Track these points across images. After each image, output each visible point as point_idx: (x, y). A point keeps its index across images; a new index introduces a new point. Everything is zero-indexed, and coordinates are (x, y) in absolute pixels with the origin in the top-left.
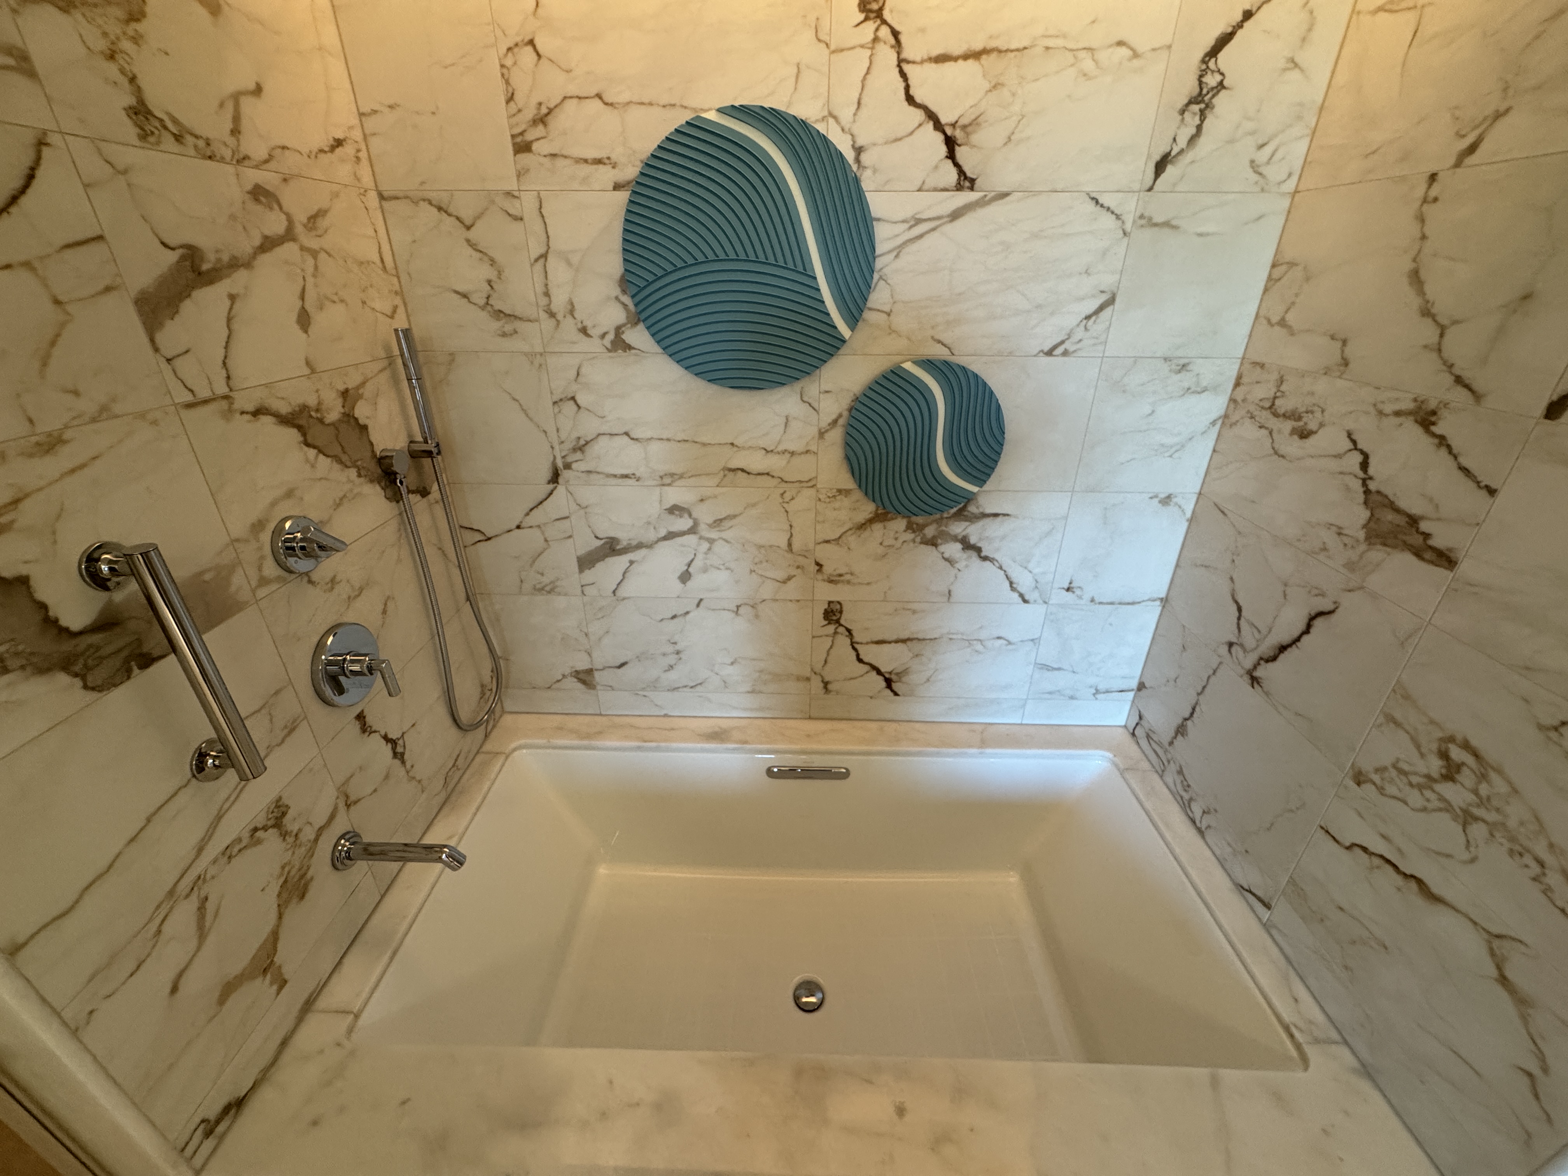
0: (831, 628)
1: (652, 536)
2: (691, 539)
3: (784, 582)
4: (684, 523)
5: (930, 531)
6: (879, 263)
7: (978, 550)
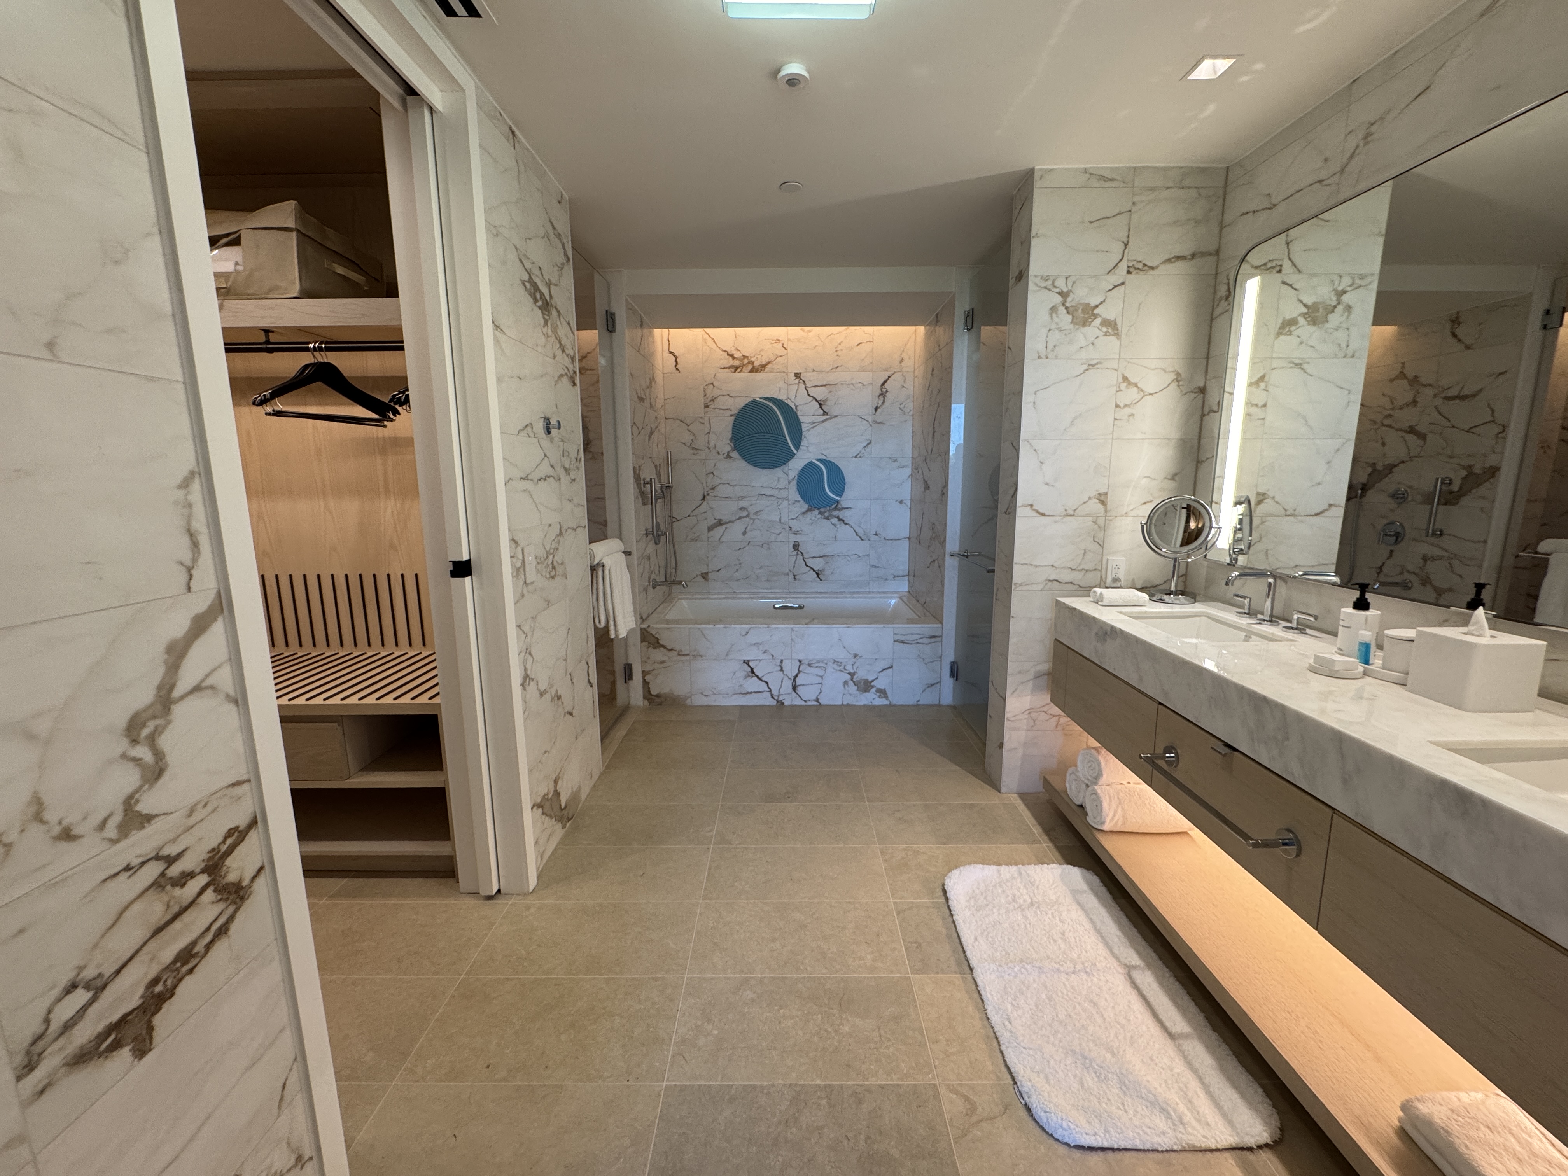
0: (795, 552)
1: (733, 518)
2: (747, 519)
3: (779, 534)
4: (745, 514)
5: (827, 514)
6: (804, 434)
7: (843, 521)
